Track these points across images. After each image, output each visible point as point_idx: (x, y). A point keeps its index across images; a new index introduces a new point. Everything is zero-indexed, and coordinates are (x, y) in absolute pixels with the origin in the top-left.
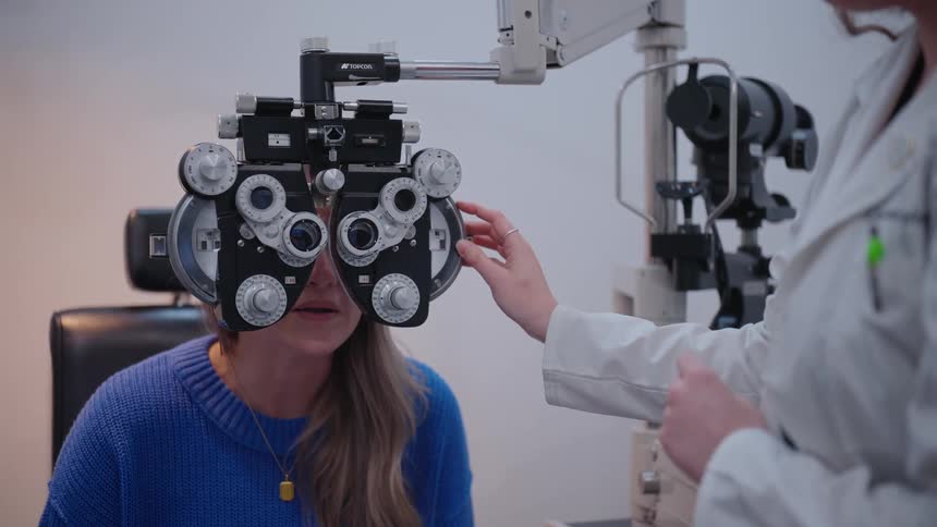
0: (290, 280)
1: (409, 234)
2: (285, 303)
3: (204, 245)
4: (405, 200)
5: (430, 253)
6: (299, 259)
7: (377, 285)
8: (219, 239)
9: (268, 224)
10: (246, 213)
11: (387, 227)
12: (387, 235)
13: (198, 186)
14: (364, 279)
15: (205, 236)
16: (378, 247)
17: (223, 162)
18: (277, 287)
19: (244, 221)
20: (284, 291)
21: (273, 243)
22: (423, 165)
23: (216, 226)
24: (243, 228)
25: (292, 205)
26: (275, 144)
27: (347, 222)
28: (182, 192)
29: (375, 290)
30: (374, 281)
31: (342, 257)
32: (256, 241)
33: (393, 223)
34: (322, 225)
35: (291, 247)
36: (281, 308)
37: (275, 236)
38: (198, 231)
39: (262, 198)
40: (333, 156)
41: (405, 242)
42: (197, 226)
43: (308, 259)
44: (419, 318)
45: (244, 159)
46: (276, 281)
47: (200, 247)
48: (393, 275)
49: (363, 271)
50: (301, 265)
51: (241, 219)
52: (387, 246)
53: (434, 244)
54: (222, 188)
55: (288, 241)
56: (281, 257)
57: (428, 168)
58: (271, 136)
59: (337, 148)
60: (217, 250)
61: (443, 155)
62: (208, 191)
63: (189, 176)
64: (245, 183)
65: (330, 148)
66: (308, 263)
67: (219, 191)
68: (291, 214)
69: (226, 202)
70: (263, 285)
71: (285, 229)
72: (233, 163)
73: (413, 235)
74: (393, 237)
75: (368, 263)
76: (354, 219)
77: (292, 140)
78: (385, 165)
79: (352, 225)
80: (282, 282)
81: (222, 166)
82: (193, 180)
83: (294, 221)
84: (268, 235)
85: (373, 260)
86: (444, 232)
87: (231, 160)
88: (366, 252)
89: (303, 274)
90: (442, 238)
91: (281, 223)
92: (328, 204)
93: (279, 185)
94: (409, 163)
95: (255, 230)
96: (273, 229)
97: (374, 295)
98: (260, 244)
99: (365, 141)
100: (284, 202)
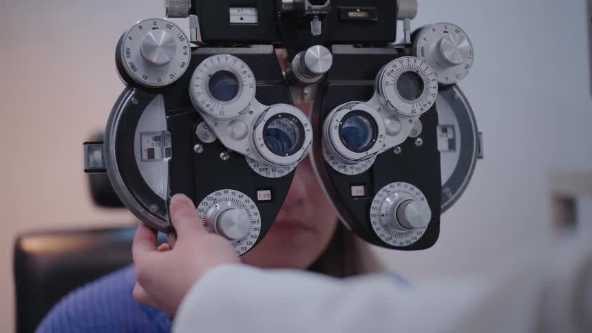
0: (264, 195)
1: (414, 131)
2: (259, 225)
3: (151, 154)
4: (412, 84)
5: (438, 154)
6: (275, 167)
7: (376, 198)
8: (169, 146)
9: (233, 121)
10: (204, 107)
11: (388, 122)
12: (388, 133)
13: (139, 75)
14: (357, 191)
15: (151, 141)
16: (378, 148)
17: (172, 41)
18: (248, 205)
19: (203, 120)
20: (256, 210)
21: (240, 147)
22: (427, 43)
23: (165, 128)
24: (200, 130)
25: (264, 96)
26: (239, 21)
27: (336, 116)
28: (121, 86)
29: (373, 204)
30: (371, 193)
31: (331, 163)
32: (218, 145)
33: (395, 116)
34: (305, 120)
35: (265, 151)
36: (253, 233)
37: (243, 137)
38: (141, 135)
39: (224, 86)
40: (317, 28)
41: (410, 141)
42: (141, 127)
43: (287, 167)
44: (429, 238)
45: (200, 39)
46: (246, 197)
47: (145, 156)
48: (395, 184)
49: (355, 180)
50: (278, 175)
51: (196, 116)
52: (388, 147)
53: (442, 144)
54: (172, 76)
55: (260, 141)
56: (252, 165)
57: (433, 46)
58: (233, 11)
59: (321, 17)
60: (166, 160)
61: (451, 29)
62: (152, 81)
63: (127, 62)
64: (201, 66)
65: (311, 17)
66: (286, 173)
67: (167, 80)
68: (264, 107)
69: (178, 95)
70: (229, 203)
71: (255, 127)
72: (185, 43)
73: (420, 131)
74: (395, 134)
75: (363, 170)
76: (345, 112)
77: (259, 16)
78: (377, 46)
79: (344, 120)
80: (254, 198)
81: (169, 46)
82: (133, 67)
83: (267, 117)
84: (232, 136)
85: (369, 166)
86: (453, 127)
87: (181, 39)
88: (363, 155)
89: (280, 187)
90: (450, 136)
91: (249, 120)
92: (307, 98)
93: (246, 68)
94: (408, 41)
95: (216, 130)
96: (240, 129)
97: (372, 212)
98: (225, 149)
99: (351, 14)
100: (253, 91)
